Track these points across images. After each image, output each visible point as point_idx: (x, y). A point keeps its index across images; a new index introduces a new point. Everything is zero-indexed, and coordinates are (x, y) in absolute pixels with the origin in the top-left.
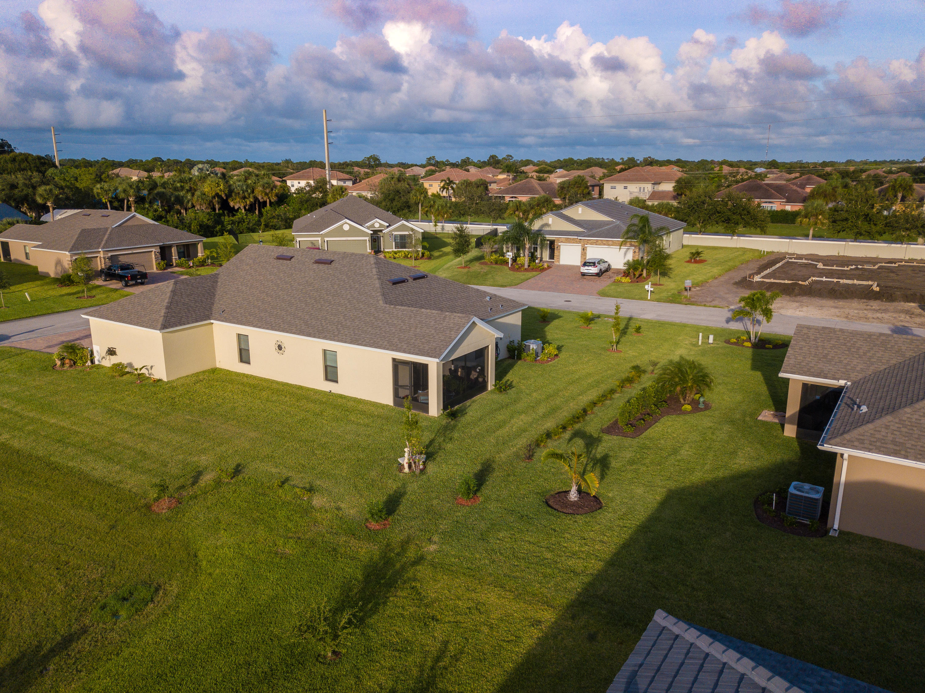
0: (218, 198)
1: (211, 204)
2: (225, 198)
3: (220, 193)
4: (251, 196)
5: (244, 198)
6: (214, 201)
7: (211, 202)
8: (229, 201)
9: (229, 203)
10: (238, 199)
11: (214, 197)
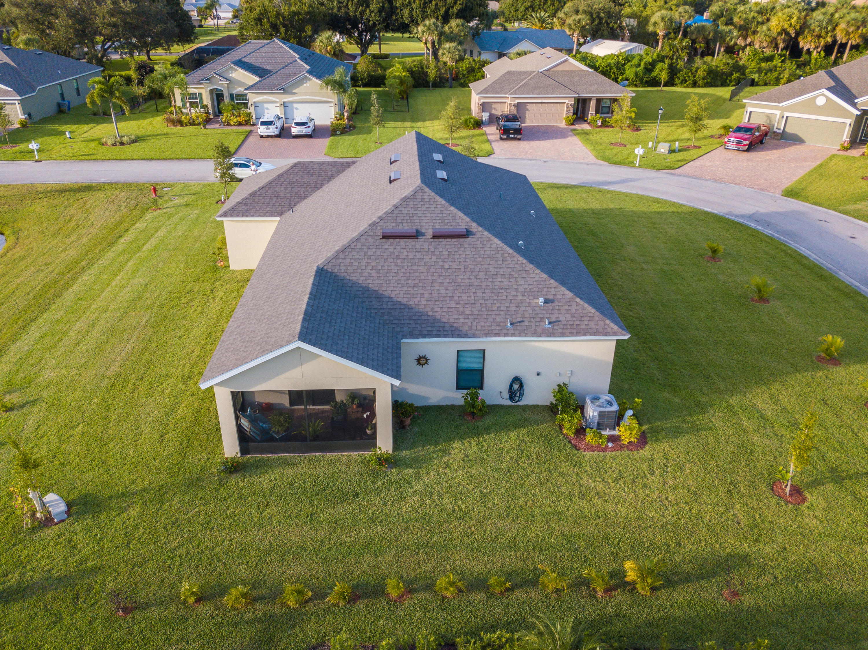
0: (785, 34)
1: (774, 42)
2: (793, 36)
3: (788, 30)
4: (830, 34)
5: (819, 37)
6: (779, 38)
7: (775, 39)
8: (800, 39)
9: (798, 43)
10: (809, 39)
11: (780, 34)
